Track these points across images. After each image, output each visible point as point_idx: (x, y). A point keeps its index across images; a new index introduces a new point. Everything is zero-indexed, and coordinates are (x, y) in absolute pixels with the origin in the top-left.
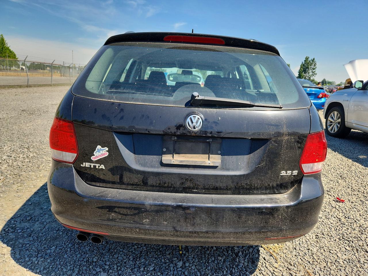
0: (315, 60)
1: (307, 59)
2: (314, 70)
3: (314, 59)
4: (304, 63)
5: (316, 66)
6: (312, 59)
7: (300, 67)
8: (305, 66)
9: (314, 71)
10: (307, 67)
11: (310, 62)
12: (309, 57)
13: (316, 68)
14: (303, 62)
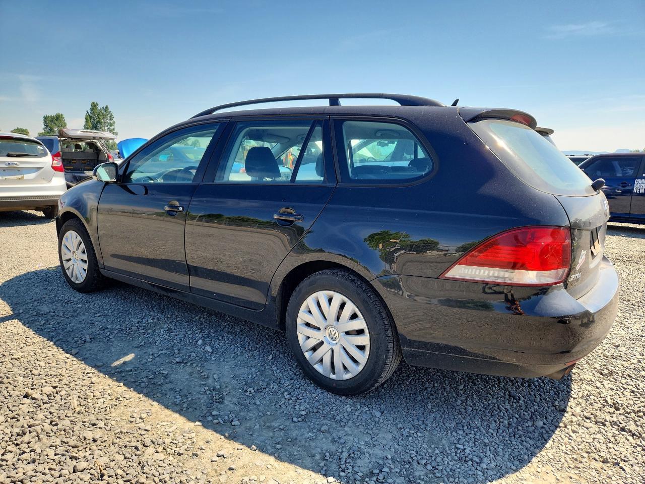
0: (110, 109)
1: (95, 106)
2: (111, 126)
3: (107, 107)
4: (91, 113)
5: (114, 120)
6: (103, 108)
7: (84, 120)
8: (94, 119)
9: (112, 128)
10: (99, 121)
11: (100, 110)
12: (98, 103)
13: (114, 123)
14: (89, 112)
